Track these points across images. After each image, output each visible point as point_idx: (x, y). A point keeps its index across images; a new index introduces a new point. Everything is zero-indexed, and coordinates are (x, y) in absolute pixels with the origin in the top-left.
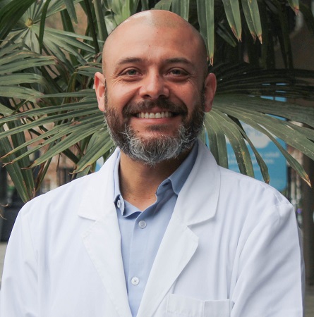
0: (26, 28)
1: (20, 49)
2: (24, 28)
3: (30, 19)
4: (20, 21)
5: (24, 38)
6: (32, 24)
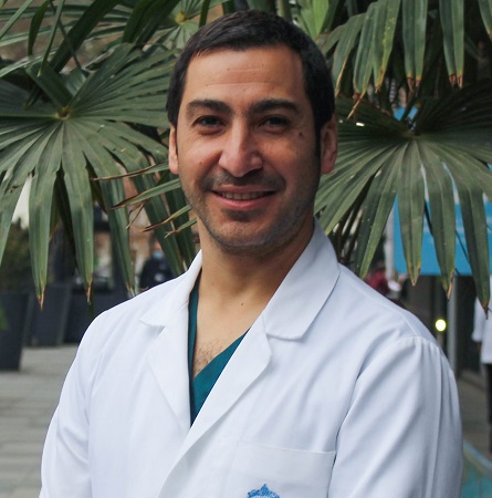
0: (176, 25)
2: (175, 25)
3: (182, 13)
4: (170, 17)
5: (174, 40)
6: (185, 19)
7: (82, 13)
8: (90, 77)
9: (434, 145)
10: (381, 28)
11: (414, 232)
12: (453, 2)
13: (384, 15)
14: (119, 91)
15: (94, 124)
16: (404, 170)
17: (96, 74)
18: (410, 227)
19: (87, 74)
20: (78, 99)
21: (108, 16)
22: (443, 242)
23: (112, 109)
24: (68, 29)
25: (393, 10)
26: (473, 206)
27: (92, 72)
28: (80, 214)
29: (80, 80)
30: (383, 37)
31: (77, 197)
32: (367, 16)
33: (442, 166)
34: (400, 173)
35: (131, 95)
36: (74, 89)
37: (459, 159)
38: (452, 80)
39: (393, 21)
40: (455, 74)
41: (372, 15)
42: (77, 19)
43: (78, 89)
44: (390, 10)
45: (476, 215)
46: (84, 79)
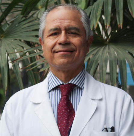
1: (36, 19)
2: (37, 9)
6: (41, 8)
7: (8, 5)
8: (10, 25)
9: (114, 46)
10: (97, 10)
11: (103, 72)
12: (120, 0)
13: (98, 6)
14: (18, 30)
15: (10, 40)
16: (102, 53)
17: (12, 25)
18: (103, 71)
19: (9, 24)
20: (6, 32)
21: (16, 6)
22: (113, 75)
23: (16, 36)
24: (3, 11)
25: (101, 5)
26: (123, 65)
27: (10, 24)
28: (3, 68)
29: (7, 26)
30: (97, 13)
31: (3, 63)
32: (93, 6)
33: (114, 52)
34: (101, 54)
35: (22, 31)
36: (5, 29)
37: (120, 50)
38: (119, 26)
39: (101, 8)
40: (120, 24)
41: (95, 6)
42: (6, 7)
43: (6, 29)
44: (100, 4)
45: (124, 68)
46: (8, 26)
